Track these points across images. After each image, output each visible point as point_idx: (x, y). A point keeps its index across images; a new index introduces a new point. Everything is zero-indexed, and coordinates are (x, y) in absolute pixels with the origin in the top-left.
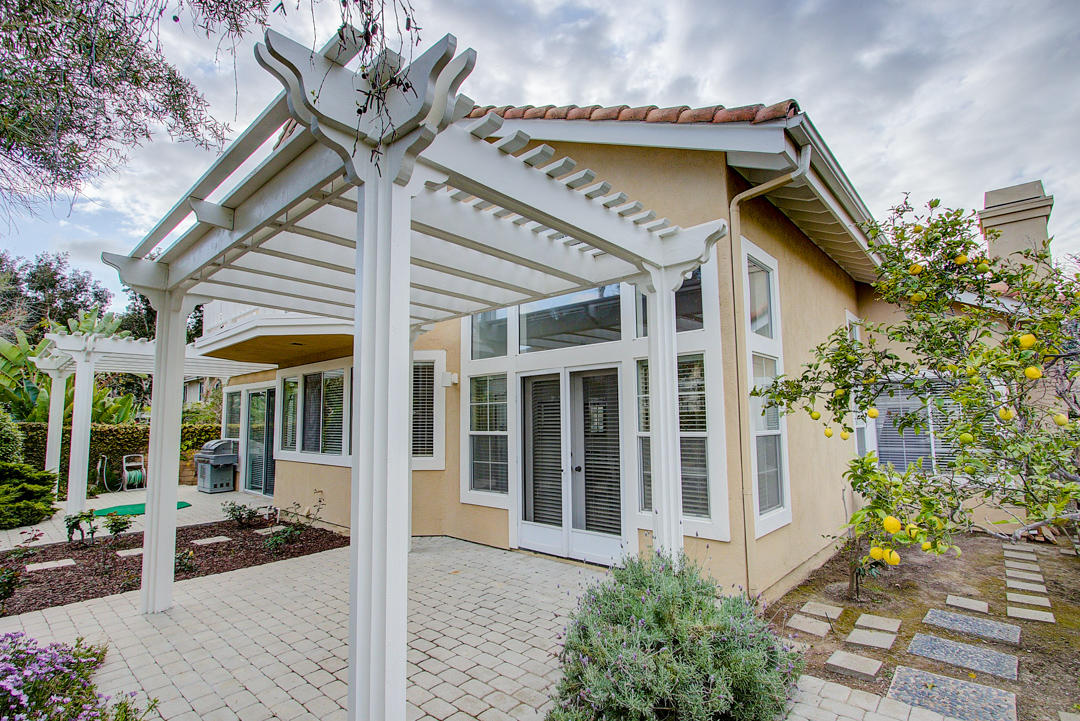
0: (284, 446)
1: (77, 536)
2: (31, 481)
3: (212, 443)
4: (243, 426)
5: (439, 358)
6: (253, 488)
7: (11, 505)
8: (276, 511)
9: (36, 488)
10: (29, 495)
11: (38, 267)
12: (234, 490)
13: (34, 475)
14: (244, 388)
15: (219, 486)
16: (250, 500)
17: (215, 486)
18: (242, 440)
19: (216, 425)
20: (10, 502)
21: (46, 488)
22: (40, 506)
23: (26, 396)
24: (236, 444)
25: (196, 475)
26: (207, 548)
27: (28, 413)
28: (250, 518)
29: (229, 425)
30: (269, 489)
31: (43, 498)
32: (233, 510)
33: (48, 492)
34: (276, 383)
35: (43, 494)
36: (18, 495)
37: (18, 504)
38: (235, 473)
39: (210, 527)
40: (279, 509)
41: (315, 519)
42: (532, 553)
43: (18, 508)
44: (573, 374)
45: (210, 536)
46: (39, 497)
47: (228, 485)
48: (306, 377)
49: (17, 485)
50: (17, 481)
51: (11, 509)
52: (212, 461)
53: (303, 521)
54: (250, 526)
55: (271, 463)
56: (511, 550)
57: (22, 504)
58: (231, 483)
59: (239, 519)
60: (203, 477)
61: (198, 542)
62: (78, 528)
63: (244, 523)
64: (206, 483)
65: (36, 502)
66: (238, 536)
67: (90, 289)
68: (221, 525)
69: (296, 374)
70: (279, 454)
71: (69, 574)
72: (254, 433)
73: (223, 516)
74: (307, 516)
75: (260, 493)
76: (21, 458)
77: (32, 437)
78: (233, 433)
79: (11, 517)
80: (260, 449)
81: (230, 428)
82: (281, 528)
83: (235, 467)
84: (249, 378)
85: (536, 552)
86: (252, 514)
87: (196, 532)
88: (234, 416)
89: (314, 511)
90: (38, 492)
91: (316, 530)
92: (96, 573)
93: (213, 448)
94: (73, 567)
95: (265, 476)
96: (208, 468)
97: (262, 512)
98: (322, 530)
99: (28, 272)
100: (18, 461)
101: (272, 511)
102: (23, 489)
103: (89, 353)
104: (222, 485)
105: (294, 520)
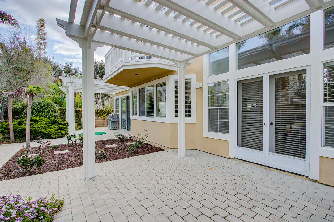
0: (133, 114)
1: (71, 142)
2: (61, 124)
3: (111, 114)
4: (120, 109)
5: (193, 77)
6: (124, 129)
7: (56, 131)
8: (131, 136)
9: (62, 126)
10: (60, 129)
11: (66, 66)
12: (118, 129)
13: (62, 123)
14: (119, 97)
15: (114, 128)
16: (123, 132)
17: (113, 128)
18: (120, 113)
19: (112, 109)
20: (56, 130)
21: (65, 127)
22: (63, 132)
23: (61, 100)
24: (118, 115)
25: (107, 124)
26: (110, 148)
27: (62, 105)
28: (123, 138)
29: (116, 109)
30: (129, 129)
31: (65, 130)
32: (118, 136)
33: (66, 128)
34: (130, 94)
35: (65, 128)
36: (58, 128)
37: (57, 131)
38: (118, 124)
39: (111, 141)
40: (132, 136)
41: (145, 140)
42: (243, 161)
43: (57, 132)
44: (271, 77)
45: (111, 144)
46: (63, 129)
47: (116, 127)
48: (139, 90)
49: (57, 125)
50: (57, 124)
51: (55, 132)
52: (111, 120)
53: (141, 141)
54: (123, 141)
55: (129, 120)
56: (230, 158)
57: (58, 131)
58: (117, 127)
59: (120, 138)
60: (109, 124)
61: (107, 146)
62: (71, 140)
63: (122, 140)
64: (110, 126)
65: (62, 131)
66: (120, 145)
67: (79, 72)
68: (114, 140)
69: (136, 89)
70: (131, 117)
71: (66, 156)
72: (123, 112)
73: (115, 138)
74: (142, 139)
75: (126, 130)
76: (60, 118)
77: (63, 112)
78: (117, 111)
79: (56, 135)
80: (125, 117)
81: (116, 110)
82: (134, 143)
83: (118, 122)
84: (121, 93)
85: (244, 161)
86: (124, 137)
87: (107, 142)
88: (117, 107)
89: (144, 137)
90: (63, 128)
91: (146, 144)
92: (74, 156)
93: (112, 116)
94: (68, 153)
95: (127, 124)
96: (110, 122)
97: (127, 136)
98: (147, 144)
99: (63, 68)
100: (59, 119)
101: (130, 136)
102: (59, 127)
103: (72, 83)
104: (115, 127)
105: (138, 140)
